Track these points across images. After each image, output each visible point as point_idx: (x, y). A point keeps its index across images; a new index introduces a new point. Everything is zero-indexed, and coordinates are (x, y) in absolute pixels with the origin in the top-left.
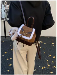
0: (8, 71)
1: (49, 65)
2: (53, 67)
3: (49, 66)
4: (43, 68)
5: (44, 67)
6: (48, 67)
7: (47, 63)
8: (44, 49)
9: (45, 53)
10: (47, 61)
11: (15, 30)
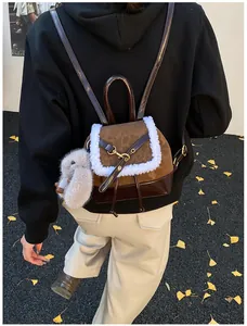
0: (35, 282)
1: (212, 286)
2: (229, 300)
3: (210, 291)
4: (180, 296)
5: (188, 293)
6: (207, 295)
7: (209, 275)
8: (215, 202)
9: (213, 223)
10: (212, 263)
11: (73, 163)
